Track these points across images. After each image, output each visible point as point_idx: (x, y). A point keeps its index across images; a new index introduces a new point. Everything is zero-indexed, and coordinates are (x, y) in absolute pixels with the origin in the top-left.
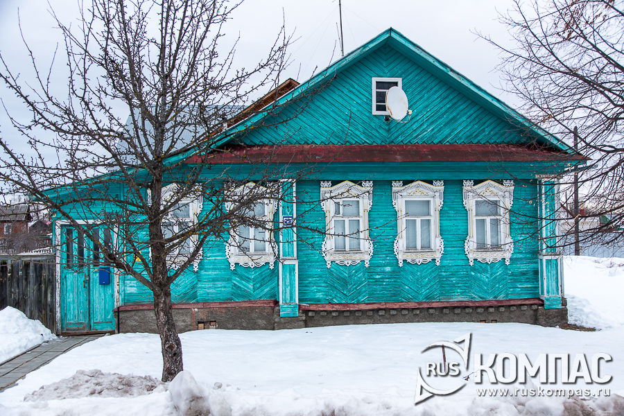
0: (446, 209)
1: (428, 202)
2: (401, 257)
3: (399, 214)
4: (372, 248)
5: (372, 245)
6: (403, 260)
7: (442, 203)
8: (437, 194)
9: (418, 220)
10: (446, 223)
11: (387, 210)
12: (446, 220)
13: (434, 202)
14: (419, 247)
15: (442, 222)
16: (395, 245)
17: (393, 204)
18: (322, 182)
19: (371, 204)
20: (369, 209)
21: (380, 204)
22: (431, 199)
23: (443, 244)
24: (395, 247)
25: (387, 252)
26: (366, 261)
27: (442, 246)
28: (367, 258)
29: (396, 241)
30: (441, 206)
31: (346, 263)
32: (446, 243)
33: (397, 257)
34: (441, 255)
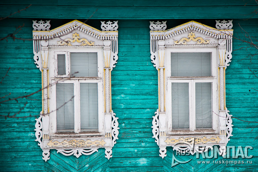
0: (237, 65)
1: (209, 55)
2: (163, 143)
3: (161, 74)
4: (116, 128)
5: (117, 124)
6: (168, 148)
7: (231, 57)
8: (223, 43)
9: (192, 84)
10: (236, 88)
11: (141, 68)
12: (237, 83)
13: (218, 55)
14: (193, 126)
15: (230, 86)
16: (154, 122)
17: (152, 58)
18: (35, 23)
19: (116, 58)
20: (112, 66)
21: (130, 58)
22: (213, 51)
23: (231, 121)
24: (155, 127)
25: (142, 135)
26: (107, 150)
27: (230, 126)
28: (109, 144)
29: (155, 118)
30: (228, 61)
31: (74, 152)
32: (236, 120)
33: (157, 142)
34: (227, 140)
